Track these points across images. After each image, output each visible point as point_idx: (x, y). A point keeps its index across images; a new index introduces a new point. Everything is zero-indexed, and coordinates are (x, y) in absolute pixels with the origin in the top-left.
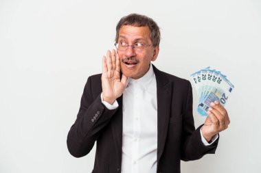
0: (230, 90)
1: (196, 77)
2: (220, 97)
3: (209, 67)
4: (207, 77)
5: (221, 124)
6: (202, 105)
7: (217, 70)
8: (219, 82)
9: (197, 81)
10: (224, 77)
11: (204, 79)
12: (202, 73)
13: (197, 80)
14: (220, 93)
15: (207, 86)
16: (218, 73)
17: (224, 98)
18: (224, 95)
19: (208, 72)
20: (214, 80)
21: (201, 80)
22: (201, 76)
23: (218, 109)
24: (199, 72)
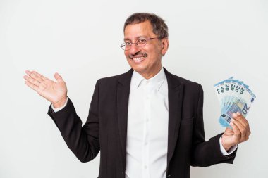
0: (252, 100)
1: (219, 88)
2: (242, 107)
3: (232, 78)
4: (230, 87)
5: (242, 135)
6: (224, 116)
7: (240, 80)
8: (242, 92)
9: (220, 92)
10: (247, 87)
11: (227, 89)
12: (225, 84)
13: (220, 90)
14: (242, 103)
15: (230, 97)
16: (241, 83)
17: (246, 108)
18: (246, 105)
19: (231, 83)
20: (237, 90)
21: (225, 90)
22: (224, 86)
23: (241, 121)
24: (222, 83)
